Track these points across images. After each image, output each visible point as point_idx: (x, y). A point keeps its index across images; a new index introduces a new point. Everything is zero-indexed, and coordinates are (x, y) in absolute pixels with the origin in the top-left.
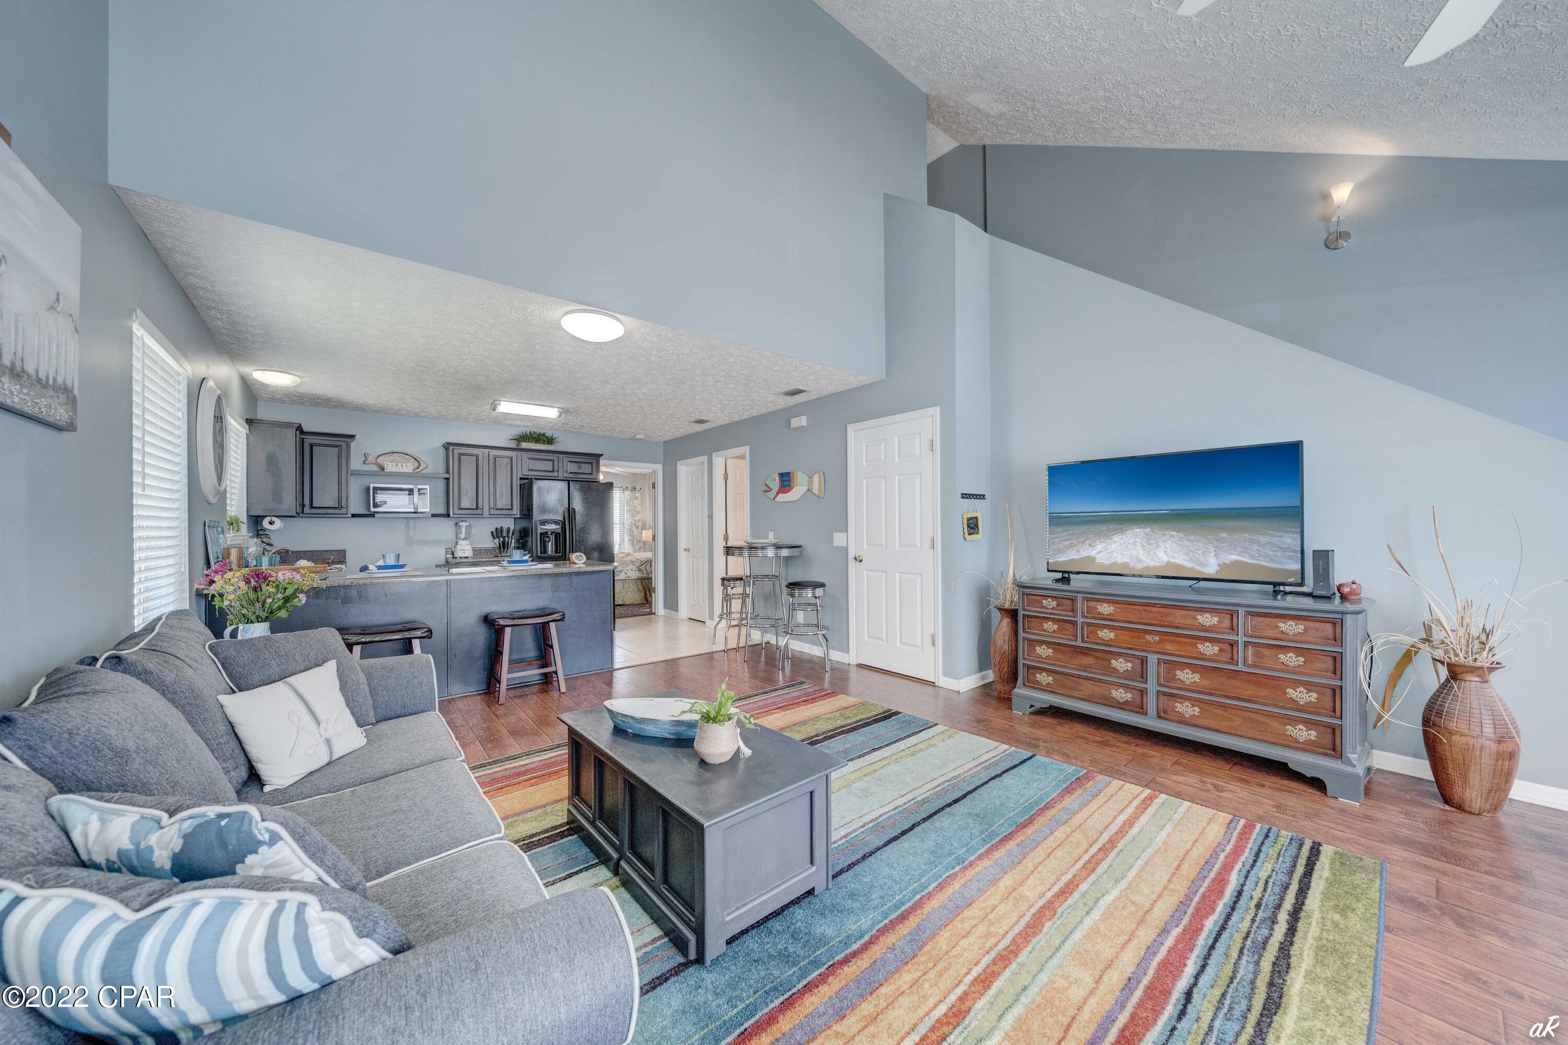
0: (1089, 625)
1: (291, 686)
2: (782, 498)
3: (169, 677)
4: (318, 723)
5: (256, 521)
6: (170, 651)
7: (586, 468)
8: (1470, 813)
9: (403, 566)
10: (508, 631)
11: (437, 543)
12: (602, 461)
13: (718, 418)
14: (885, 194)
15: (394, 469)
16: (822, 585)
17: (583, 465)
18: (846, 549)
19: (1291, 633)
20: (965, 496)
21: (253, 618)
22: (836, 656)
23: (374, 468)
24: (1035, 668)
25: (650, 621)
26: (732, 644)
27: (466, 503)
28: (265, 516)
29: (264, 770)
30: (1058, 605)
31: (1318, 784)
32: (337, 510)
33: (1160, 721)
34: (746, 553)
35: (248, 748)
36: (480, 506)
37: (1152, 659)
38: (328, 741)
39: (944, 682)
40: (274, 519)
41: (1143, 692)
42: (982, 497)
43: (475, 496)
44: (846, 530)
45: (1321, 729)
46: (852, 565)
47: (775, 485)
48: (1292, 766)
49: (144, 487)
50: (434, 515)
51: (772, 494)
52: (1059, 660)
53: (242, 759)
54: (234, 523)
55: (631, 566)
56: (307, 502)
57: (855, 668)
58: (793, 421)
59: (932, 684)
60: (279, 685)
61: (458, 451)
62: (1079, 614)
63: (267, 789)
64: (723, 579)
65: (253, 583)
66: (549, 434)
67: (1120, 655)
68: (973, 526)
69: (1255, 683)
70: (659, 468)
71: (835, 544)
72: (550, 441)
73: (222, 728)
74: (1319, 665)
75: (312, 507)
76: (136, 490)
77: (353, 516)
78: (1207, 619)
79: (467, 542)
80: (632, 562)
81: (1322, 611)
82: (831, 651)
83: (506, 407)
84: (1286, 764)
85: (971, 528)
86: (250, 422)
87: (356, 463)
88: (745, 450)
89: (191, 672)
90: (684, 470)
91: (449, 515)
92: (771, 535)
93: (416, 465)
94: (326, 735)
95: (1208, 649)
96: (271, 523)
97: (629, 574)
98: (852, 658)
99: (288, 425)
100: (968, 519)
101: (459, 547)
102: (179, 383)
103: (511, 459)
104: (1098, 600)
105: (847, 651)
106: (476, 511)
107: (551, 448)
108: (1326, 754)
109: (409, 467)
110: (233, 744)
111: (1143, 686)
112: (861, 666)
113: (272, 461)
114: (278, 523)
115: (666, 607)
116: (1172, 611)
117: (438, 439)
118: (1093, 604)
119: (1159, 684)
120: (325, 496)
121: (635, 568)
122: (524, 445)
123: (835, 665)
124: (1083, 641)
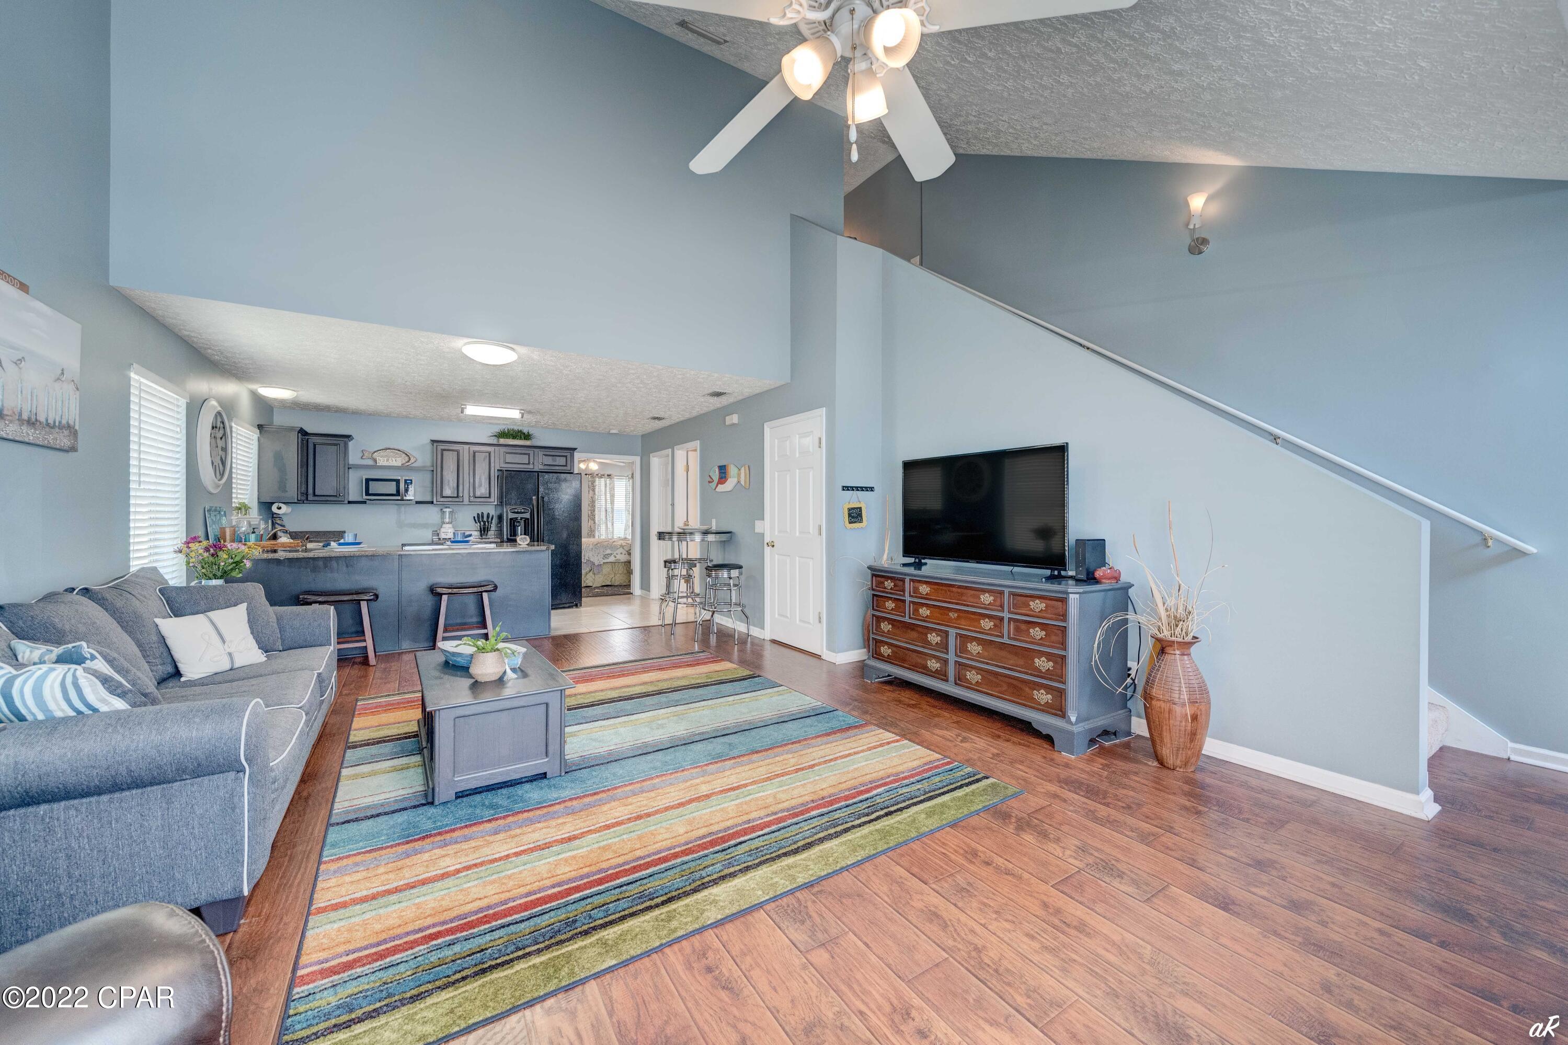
0: (914, 603)
1: (208, 617)
2: (721, 488)
3: (119, 603)
4: (224, 642)
5: (266, 506)
6: (128, 589)
7: (561, 461)
8: (1168, 768)
9: (359, 544)
10: (445, 598)
11: (425, 526)
12: (577, 455)
13: (674, 415)
14: (792, 215)
15: (385, 463)
16: (740, 567)
17: (558, 458)
18: (763, 535)
19: (1037, 610)
20: (846, 488)
21: (211, 575)
22: (755, 632)
23: (370, 462)
24: (882, 642)
25: (629, 599)
26: (691, 619)
27: (448, 492)
28: (273, 503)
29: (182, 668)
30: (895, 586)
31: (1049, 739)
32: (336, 499)
33: (957, 687)
34: (675, 538)
35: (173, 653)
36: (461, 495)
37: (952, 632)
38: (230, 654)
39: (827, 655)
40: (281, 505)
41: (946, 661)
42: (872, 489)
43: (455, 485)
44: (763, 519)
45: (1055, 693)
46: (767, 550)
47: (716, 476)
48: (1035, 725)
49: (140, 483)
50: (417, 503)
51: (713, 485)
52: (895, 634)
53: (170, 659)
54: (243, 508)
55: (621, 550)
56: (310, 491)
57: (769, 643)
58: (727, 418)
59: (818, 657)
60: (201, 616)
61: (441, 447)
62: (907, 594)
63: (183, 679)
64: (665, 562)
65: (212, 551)
66: (525, 431)
67: (934, 630)
68: (855, 515)
69: (1016, 654)
70: (637, 459)
71: (756, 531)
72: (527, 437)
73: (154, 638)
74: (1053, 638)
75: (314, 495)
76: (132, 486)
77: (349, 502)
78: (987, 598)
79: (450, 526)
80: (622, 546)
81: (1056, 592)
82: (751, 627)
83: (472, 410)
84: (1030, 723)
85: (853, 517)
86: (260, 427)
87: (354, 458)
88: (697, 444)
89: (137, 602)
90: (656, 462)
91: (432, 503)
92: (714, 521)
93: (407, 459)
94: (228, 650)
95: (987, 624)
96: (279, 508)
97: (618, 557)
98: (766, 634)
99: (292, 429)
100: (849, 510)
101: (443, 530)
102: (178, 406)
103: (490, 454)
104: (919, 581)
105: (763, 628)
106: (457, 497)
107: (528, 443)
108: (1056, 715)
109: (397, 461)
110: (162, 649)
111: (946, 656)
112: (774, 642)
113: (279, 458)
114: (285, 509)
115: (642, 588)
116: (965, 591)
117: (424, 438)
118: (917, 584)
119: (956, 655)
120: (325, 485)
121: (624, 552)
122: (502, 441)
123: (756, 641)
124: (910, 618)
